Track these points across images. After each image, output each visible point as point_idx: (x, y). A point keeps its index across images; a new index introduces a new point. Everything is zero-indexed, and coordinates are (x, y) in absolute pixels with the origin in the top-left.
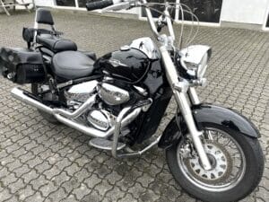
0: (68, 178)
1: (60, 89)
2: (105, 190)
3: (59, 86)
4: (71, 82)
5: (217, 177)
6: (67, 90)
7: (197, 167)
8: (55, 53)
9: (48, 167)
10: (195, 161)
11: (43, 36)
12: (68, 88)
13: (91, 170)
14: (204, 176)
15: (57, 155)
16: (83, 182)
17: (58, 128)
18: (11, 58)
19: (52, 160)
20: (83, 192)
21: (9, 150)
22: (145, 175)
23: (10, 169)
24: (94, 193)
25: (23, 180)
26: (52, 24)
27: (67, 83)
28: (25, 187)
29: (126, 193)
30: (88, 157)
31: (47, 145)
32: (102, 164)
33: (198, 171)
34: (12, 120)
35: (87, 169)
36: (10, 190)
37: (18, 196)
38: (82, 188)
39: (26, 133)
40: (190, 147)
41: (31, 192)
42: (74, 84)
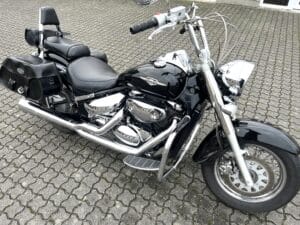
0: (100, 197)
1: (80, 102)
2: (142, 207)
3: (77, 99)
4: (93, 95)
5: (258, 190)
6: (88, 103)
7: (237, 181)
8: (70, 62)
9: (76, 185)
10: (235, 176)
11: (50, 40)
12: (88, 101)
13: (122, 185)
14: (244, 189)
15: (81, 171)
16: (117, 199)
17: (72, 137)
18: (20, 71)
19: (78, 176)
20: (119, 210)
21: (27, 168)
22: (178, 186)
23: (35, 191)
24: (132, 211)
25: (53, 202)
26: (57, 24)
27: (88, 97)
28: (58, 211)
29: (163, 208)
30: (115, 171)
31: (67, 159)
32: (131, 178)
33: (238, 185)
34: (18, 132)
35: (117, 184)
36: (41, 215)
37: (52, 221)
38: (118, 206)
39: (39, 146)
40: (232, 164)
41: (66, 216)
42: (97, 97)
